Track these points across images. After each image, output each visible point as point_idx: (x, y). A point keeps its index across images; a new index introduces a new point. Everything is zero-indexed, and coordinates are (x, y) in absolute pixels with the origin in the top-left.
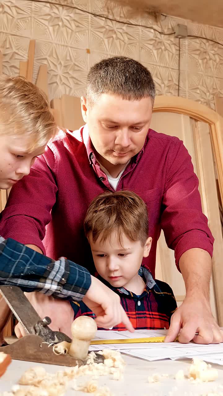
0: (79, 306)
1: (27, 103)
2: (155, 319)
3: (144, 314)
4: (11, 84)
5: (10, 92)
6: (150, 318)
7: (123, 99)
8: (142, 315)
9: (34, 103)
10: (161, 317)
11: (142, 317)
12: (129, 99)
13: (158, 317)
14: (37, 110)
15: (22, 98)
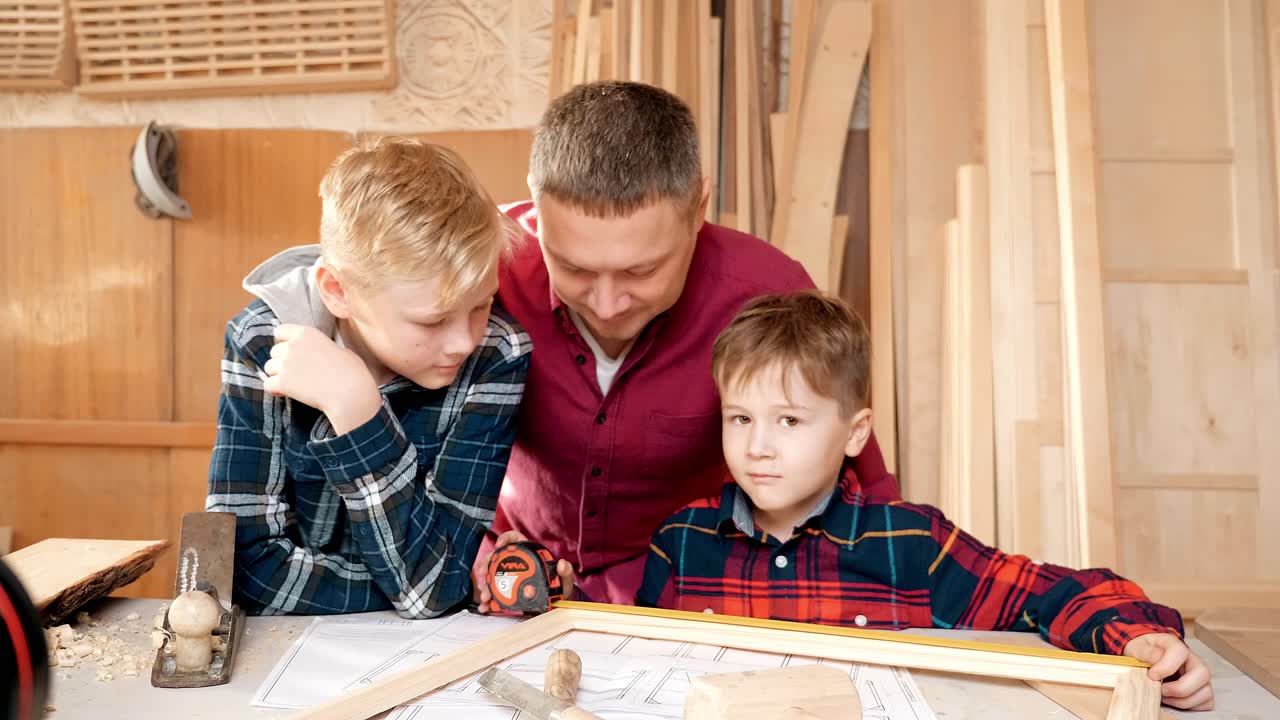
0: (670, 562)
1: (410, 203)
2: (821, 599)
3: (788, 587)
4: (366, 169)
5: (369, 187)
6: (810, 596)
7: (587, 214)
8: (785, 592)
9: (426, 199)
10: (845, 593)
11: (782, 596)
12: (602, 215)
13: (838, 593)
14: (434, 212)
15: (399, 193)
